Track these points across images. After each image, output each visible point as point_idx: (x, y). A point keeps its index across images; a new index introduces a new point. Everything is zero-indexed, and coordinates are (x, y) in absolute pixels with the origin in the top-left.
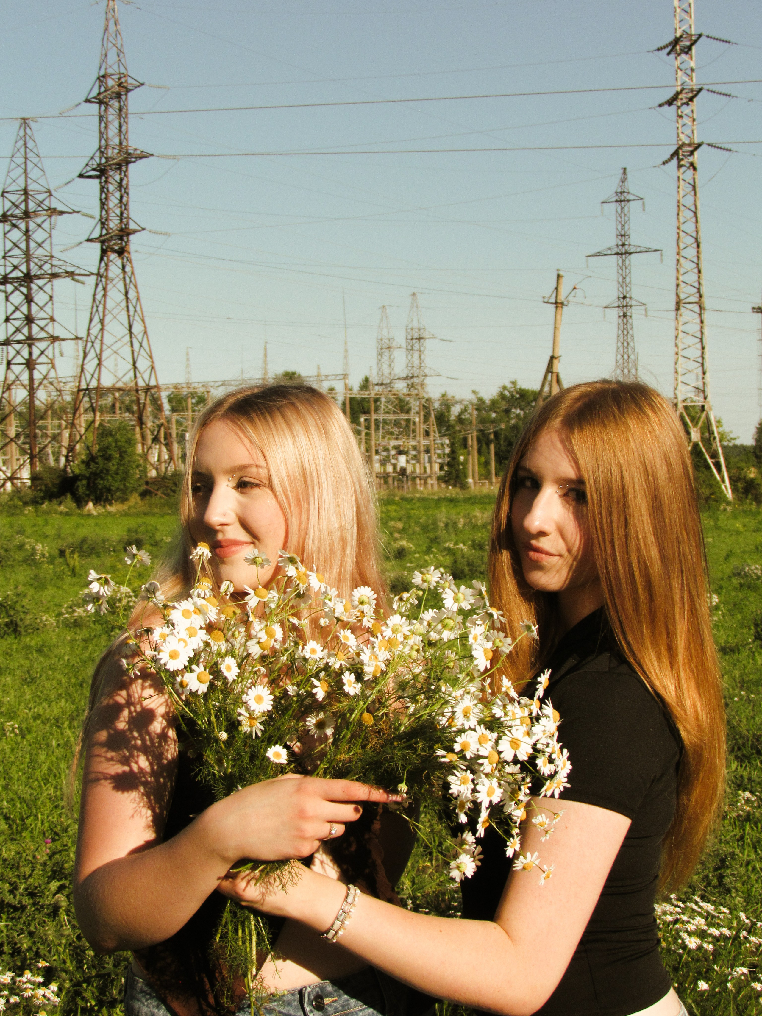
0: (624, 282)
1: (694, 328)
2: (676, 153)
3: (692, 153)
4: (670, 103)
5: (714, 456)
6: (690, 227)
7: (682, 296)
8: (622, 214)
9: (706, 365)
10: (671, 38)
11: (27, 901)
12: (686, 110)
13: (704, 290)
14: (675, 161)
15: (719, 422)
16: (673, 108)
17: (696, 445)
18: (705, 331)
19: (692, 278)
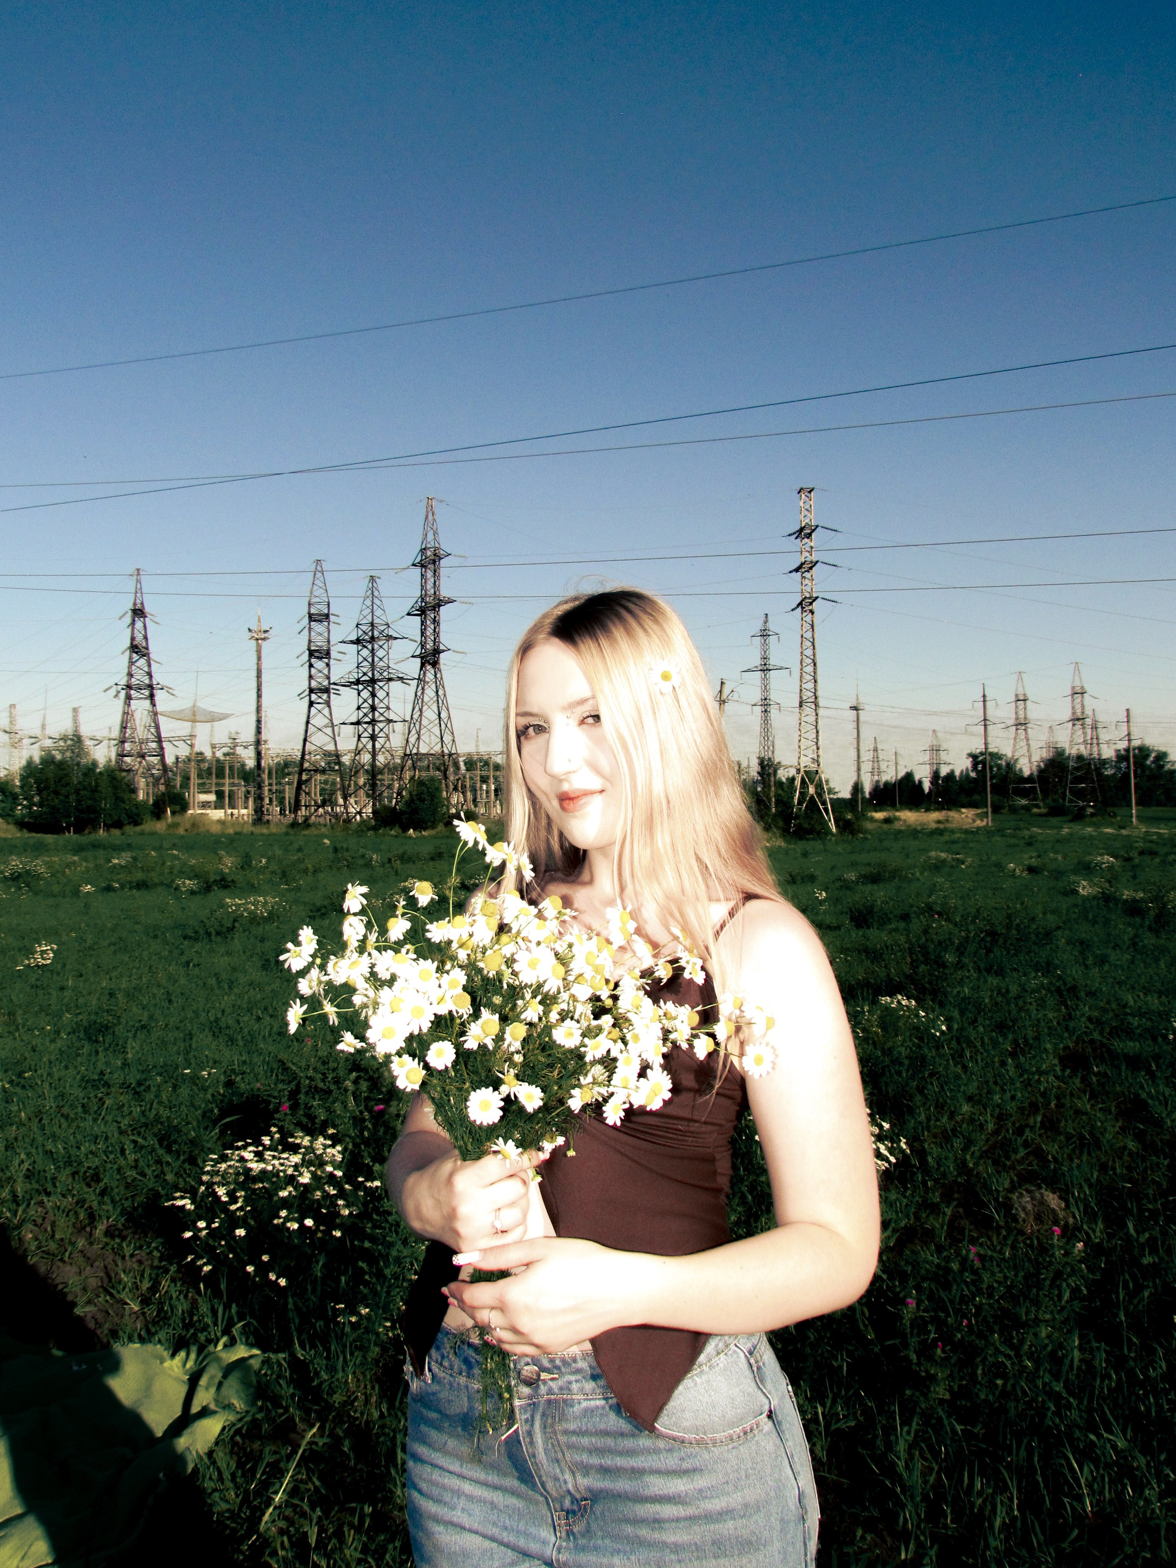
0: (765, 688)
1: (811, 719)
2: (800, 604)
3: (811, 604)
4: (797, 570)
5: (824, 803)
6: (809, 652)
7: (804, 698)
8: (765, 644)
9: (820, 743)
10: (798, 528)
11: (333, 1087)
12: (807, 575)
13: (819, 693)
14: (799, 609)
15: (827, 781)
16: (799, 574)
17: (812, 796)
18: (819, 721)
19: (810, 685)
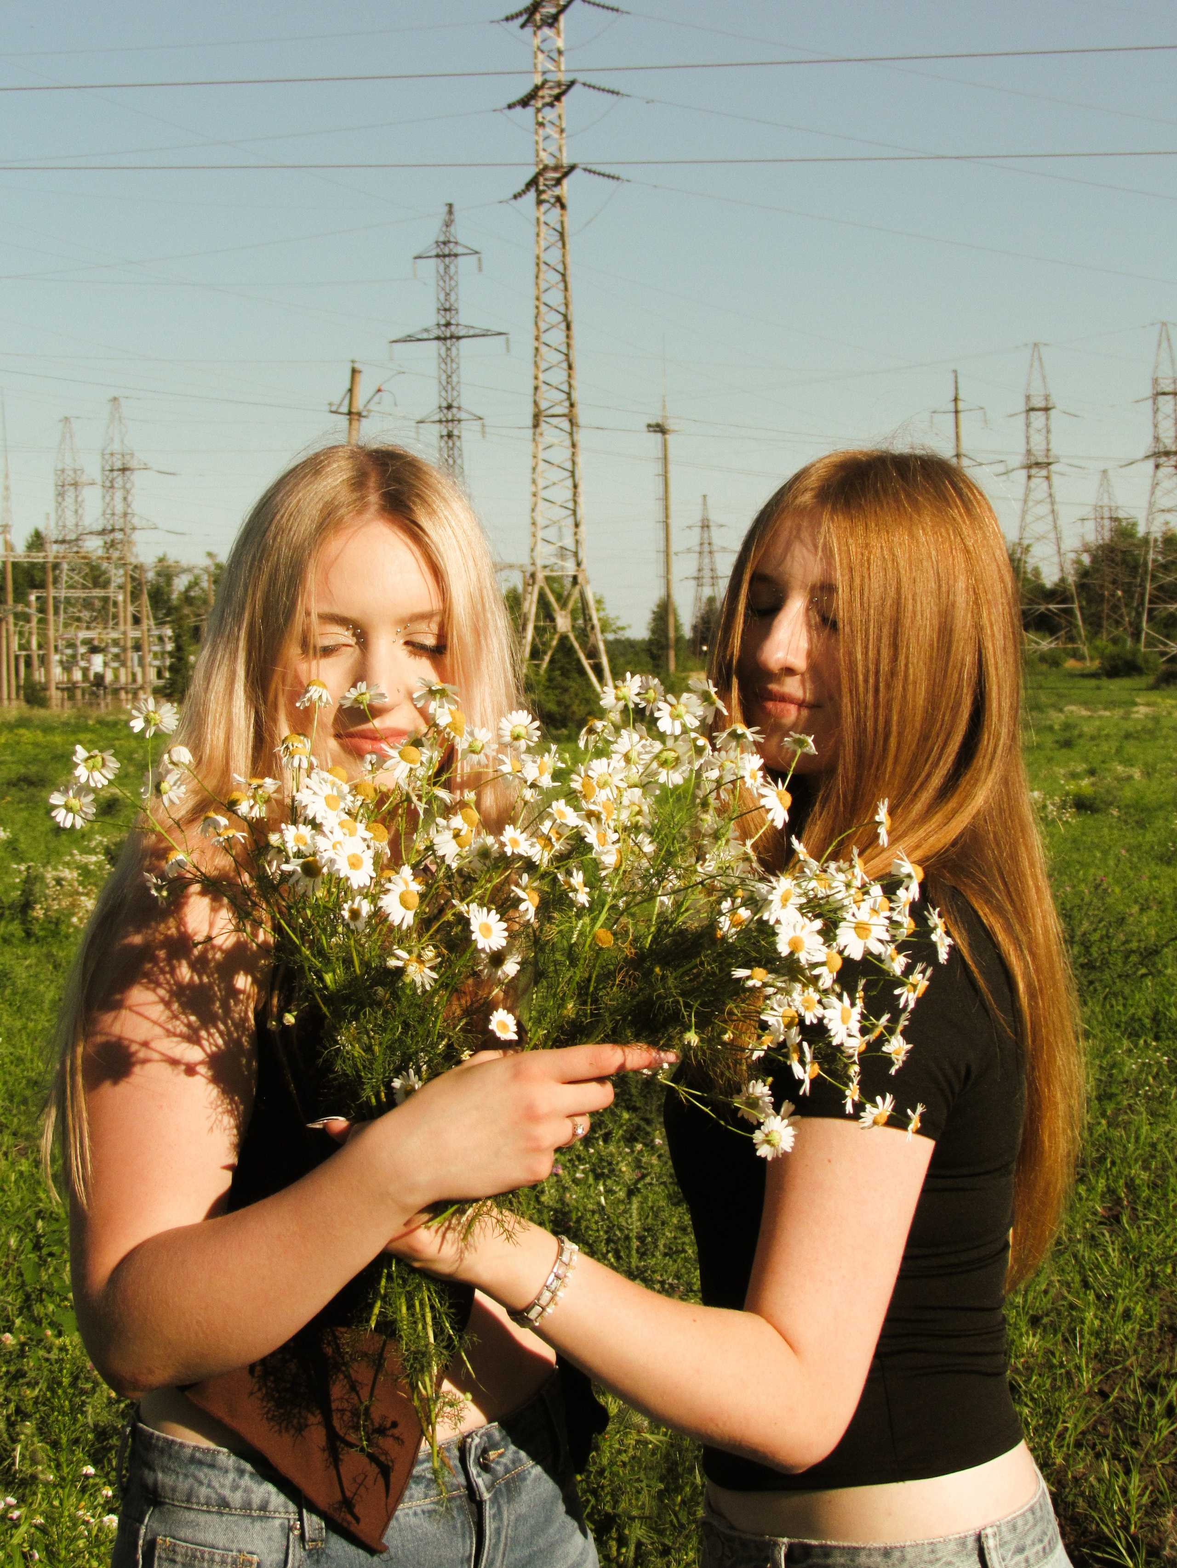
0: (448, 382)
1: (561, 455)
2: (533, 182)
3: (558, 182)
4: (525, 102)
5: (592, 654)
6: (555, 298)
7: (543, 405)
8: (446, 276)
9: (580, 512)
12: (549, 114)
13: (575, 396)
14: (532, 195)
15: (599, 602)
16: (530, 110)
17: (564, 638)
18: (579, 459)
19: (558, 376)
